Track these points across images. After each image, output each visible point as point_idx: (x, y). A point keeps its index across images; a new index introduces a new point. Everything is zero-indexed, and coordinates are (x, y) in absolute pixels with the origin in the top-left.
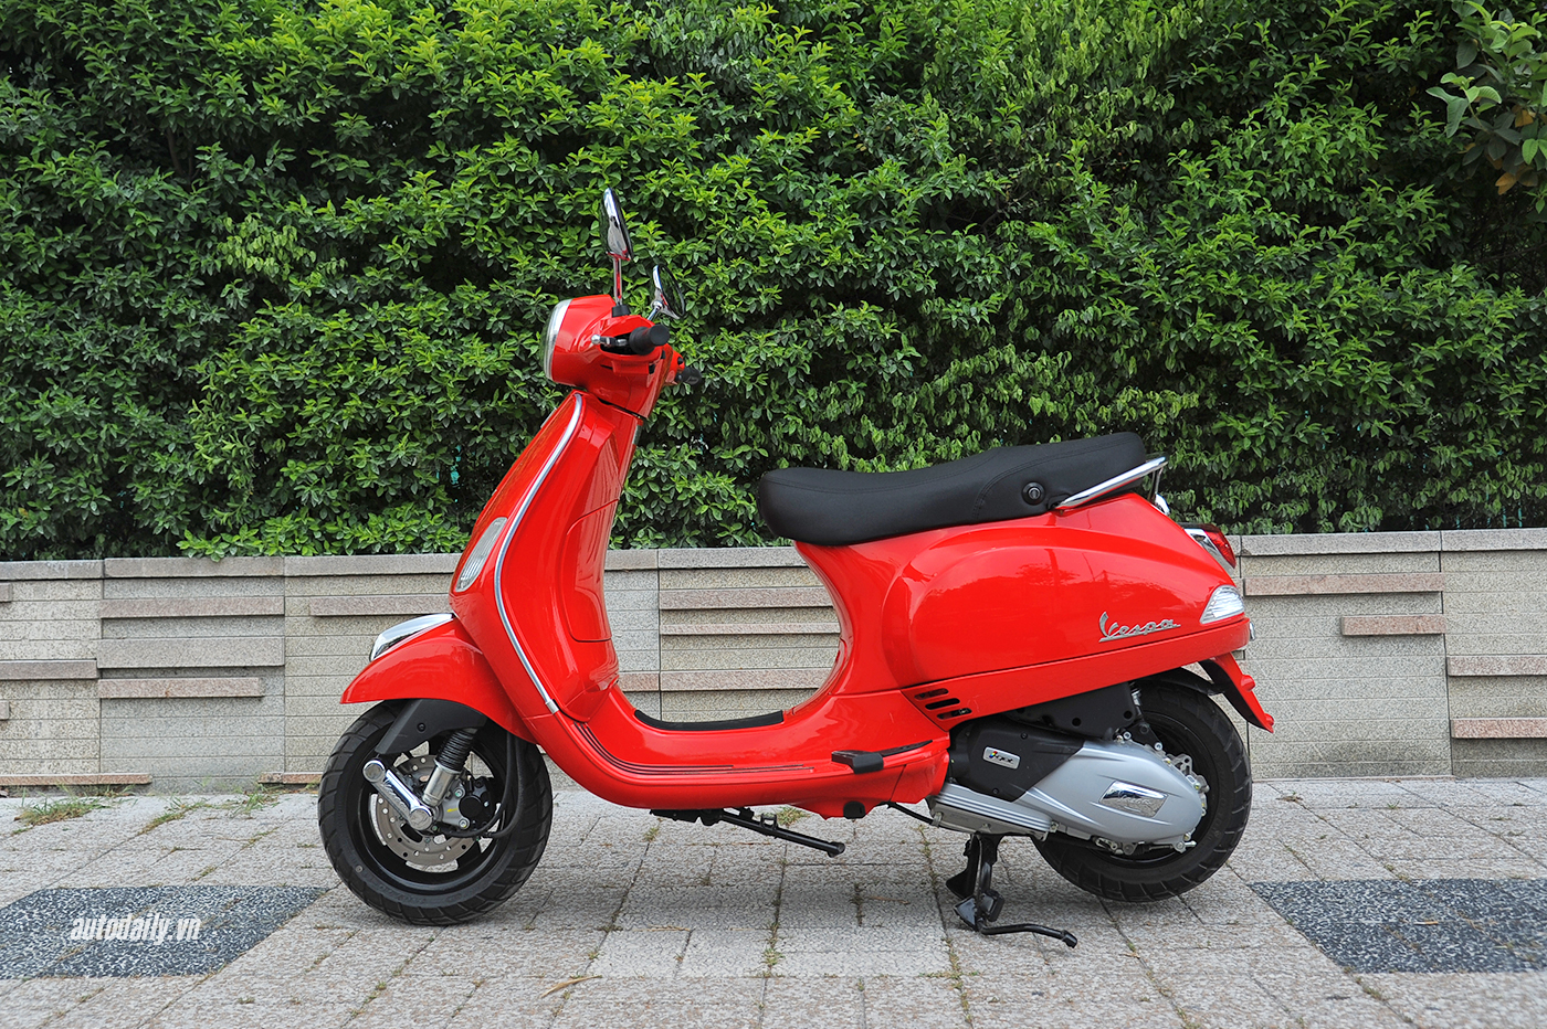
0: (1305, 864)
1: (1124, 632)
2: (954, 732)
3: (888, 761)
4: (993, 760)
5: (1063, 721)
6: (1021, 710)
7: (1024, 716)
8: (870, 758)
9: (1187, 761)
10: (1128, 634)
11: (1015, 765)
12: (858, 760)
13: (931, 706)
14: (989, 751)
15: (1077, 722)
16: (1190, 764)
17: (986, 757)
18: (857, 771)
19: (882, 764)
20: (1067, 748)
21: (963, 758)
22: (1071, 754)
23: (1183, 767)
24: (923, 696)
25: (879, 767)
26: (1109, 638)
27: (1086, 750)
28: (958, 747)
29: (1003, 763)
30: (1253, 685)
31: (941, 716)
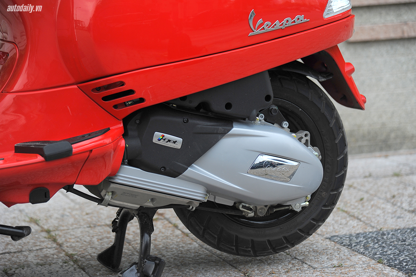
0: (360, 220)
1: (268, 27)
2: (126, 121)
3: (77, 147)
4: (162, 143)
5: (218, 106)
6: (183, 98)
7: (186, 103)
8: (60, 146)
9: (306, 135)
10: (271, 29)
11: (178, 146)
12: (48, 149)
13: (105, 99)
14: (158, 135)
15: (228, 106)
16: (308, 138)
17: (155, 140)
18: (48, 159)
19: (71, 150)
20: (221, 128)
21: (136, 143)
22: (224, 134)
23: (304, 140)
24: (99, 89)
25: (68, 153)
26: (257, 32)
27: (237, 129)
28: (130, 133)
29: (170, 145)
30: (353, 70)
31: (116, 107)
